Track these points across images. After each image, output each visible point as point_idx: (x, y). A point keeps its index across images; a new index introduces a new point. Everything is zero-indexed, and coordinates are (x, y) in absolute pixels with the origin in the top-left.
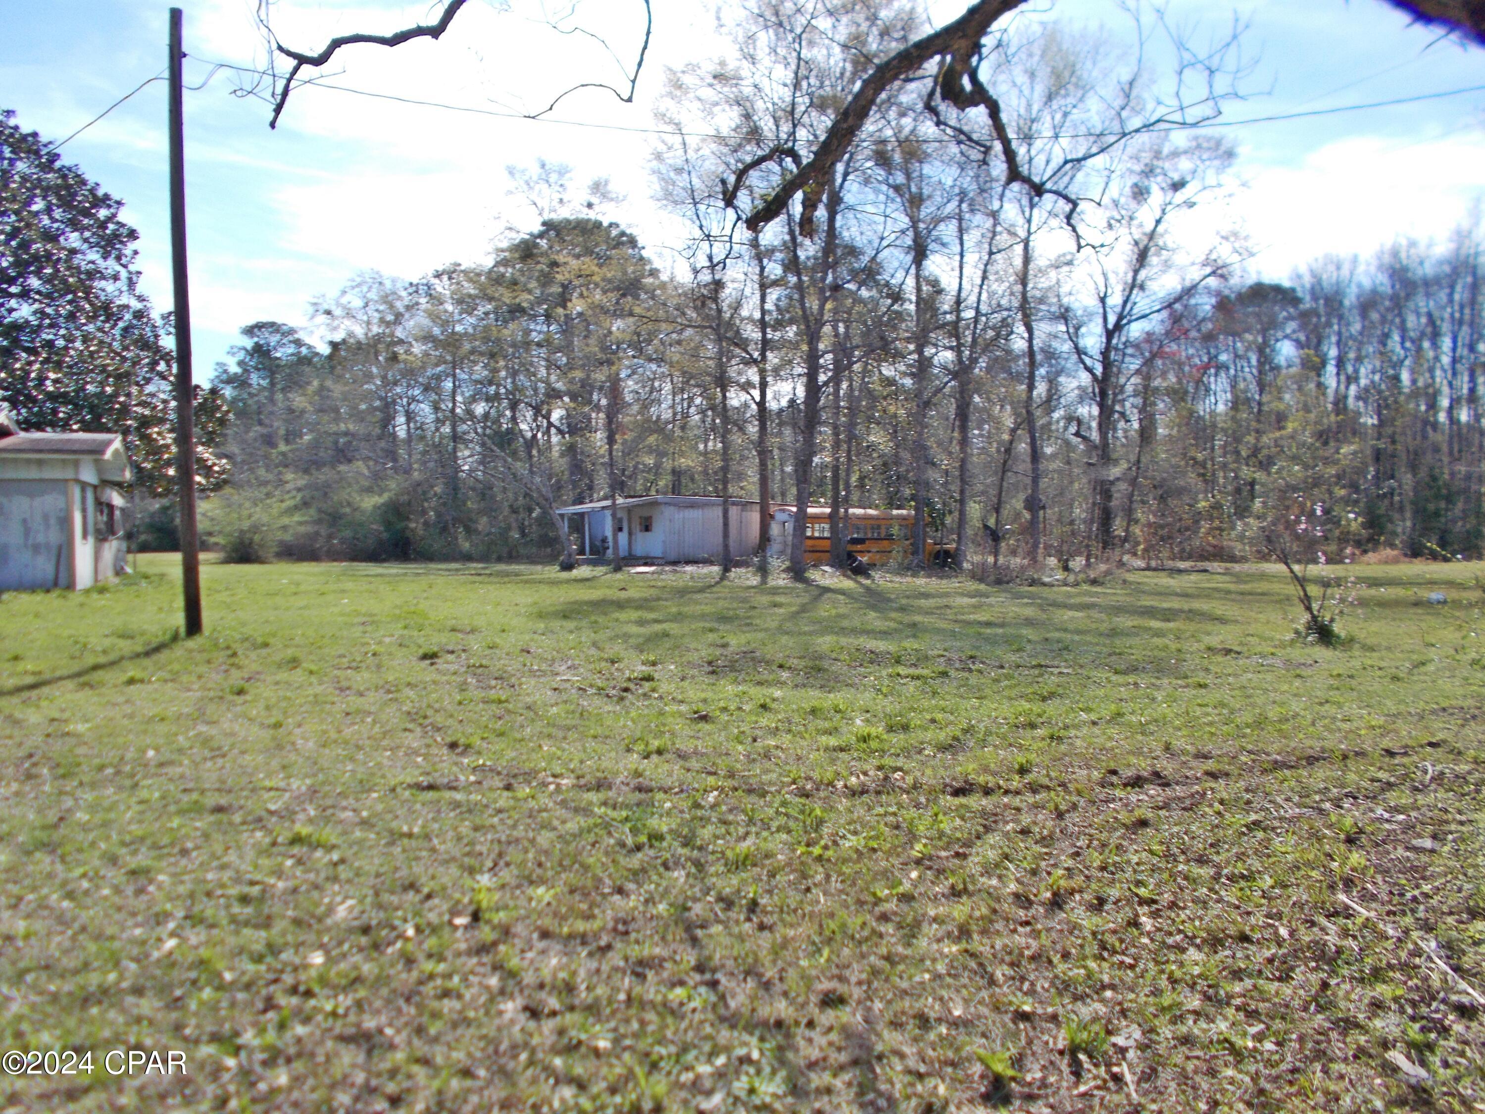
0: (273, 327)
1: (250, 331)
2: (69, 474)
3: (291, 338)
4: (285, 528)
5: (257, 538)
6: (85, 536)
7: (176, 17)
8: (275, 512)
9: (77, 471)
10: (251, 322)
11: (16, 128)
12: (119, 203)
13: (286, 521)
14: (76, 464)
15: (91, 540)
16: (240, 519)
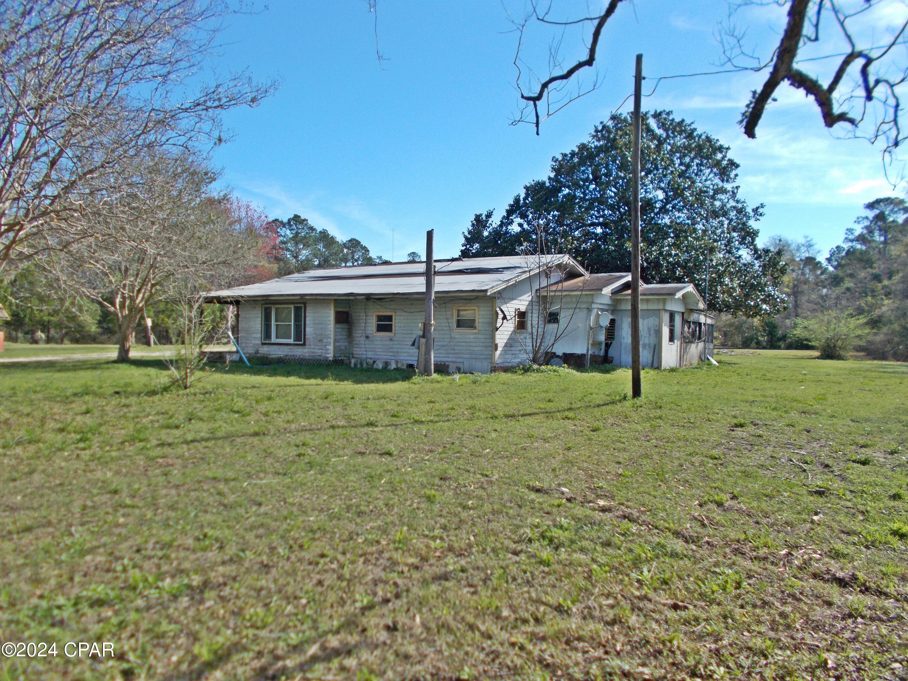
0: (888, 201)
1: (871, 206)
2: (661, 307)
3: (901, 207)
4: (859, 337)
5: (839, 343)
6: (671, 339)
7: (639, 58)
8: (852, 326)
9: (664, 305)
10: (872, 199)
11: (673, 120)
12: (728, 149)
13: (859, 332)
14: (664, 301)
15: (677, 343)
16: (827, 331)
